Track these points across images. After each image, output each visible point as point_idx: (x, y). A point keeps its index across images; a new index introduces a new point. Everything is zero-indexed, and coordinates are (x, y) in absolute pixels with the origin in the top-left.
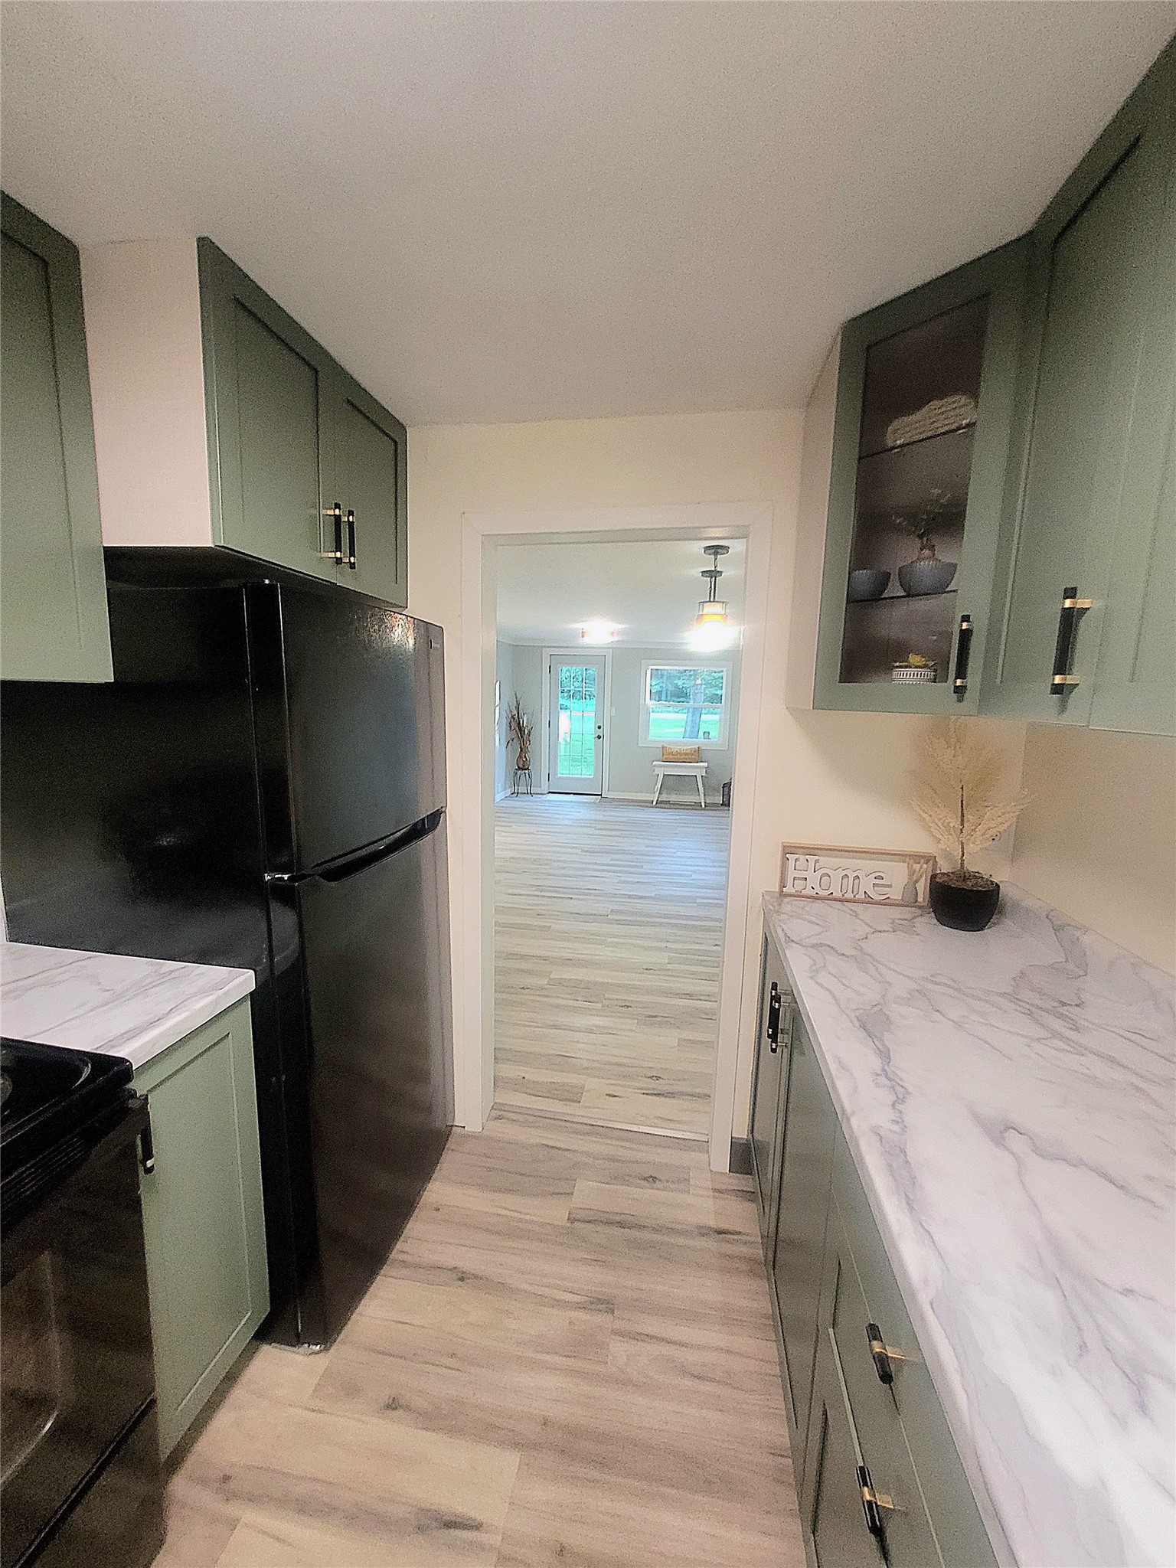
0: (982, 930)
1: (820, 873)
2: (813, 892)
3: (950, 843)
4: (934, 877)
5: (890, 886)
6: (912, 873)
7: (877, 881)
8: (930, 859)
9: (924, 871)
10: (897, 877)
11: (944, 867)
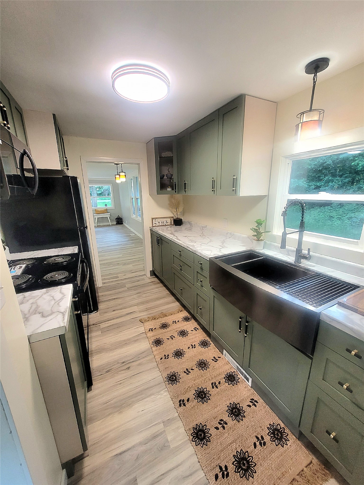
0: (181, 226)
1: (158, 222)
2: (157, 225)
3: (175, 214)
4: (174, 219)
5: (168, 223)
6: (171, 220)
7: (166, 222)
8: (173, 217)
9: (172, 219)
10: (169, 220)
11: (175, 218)
